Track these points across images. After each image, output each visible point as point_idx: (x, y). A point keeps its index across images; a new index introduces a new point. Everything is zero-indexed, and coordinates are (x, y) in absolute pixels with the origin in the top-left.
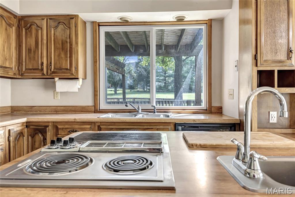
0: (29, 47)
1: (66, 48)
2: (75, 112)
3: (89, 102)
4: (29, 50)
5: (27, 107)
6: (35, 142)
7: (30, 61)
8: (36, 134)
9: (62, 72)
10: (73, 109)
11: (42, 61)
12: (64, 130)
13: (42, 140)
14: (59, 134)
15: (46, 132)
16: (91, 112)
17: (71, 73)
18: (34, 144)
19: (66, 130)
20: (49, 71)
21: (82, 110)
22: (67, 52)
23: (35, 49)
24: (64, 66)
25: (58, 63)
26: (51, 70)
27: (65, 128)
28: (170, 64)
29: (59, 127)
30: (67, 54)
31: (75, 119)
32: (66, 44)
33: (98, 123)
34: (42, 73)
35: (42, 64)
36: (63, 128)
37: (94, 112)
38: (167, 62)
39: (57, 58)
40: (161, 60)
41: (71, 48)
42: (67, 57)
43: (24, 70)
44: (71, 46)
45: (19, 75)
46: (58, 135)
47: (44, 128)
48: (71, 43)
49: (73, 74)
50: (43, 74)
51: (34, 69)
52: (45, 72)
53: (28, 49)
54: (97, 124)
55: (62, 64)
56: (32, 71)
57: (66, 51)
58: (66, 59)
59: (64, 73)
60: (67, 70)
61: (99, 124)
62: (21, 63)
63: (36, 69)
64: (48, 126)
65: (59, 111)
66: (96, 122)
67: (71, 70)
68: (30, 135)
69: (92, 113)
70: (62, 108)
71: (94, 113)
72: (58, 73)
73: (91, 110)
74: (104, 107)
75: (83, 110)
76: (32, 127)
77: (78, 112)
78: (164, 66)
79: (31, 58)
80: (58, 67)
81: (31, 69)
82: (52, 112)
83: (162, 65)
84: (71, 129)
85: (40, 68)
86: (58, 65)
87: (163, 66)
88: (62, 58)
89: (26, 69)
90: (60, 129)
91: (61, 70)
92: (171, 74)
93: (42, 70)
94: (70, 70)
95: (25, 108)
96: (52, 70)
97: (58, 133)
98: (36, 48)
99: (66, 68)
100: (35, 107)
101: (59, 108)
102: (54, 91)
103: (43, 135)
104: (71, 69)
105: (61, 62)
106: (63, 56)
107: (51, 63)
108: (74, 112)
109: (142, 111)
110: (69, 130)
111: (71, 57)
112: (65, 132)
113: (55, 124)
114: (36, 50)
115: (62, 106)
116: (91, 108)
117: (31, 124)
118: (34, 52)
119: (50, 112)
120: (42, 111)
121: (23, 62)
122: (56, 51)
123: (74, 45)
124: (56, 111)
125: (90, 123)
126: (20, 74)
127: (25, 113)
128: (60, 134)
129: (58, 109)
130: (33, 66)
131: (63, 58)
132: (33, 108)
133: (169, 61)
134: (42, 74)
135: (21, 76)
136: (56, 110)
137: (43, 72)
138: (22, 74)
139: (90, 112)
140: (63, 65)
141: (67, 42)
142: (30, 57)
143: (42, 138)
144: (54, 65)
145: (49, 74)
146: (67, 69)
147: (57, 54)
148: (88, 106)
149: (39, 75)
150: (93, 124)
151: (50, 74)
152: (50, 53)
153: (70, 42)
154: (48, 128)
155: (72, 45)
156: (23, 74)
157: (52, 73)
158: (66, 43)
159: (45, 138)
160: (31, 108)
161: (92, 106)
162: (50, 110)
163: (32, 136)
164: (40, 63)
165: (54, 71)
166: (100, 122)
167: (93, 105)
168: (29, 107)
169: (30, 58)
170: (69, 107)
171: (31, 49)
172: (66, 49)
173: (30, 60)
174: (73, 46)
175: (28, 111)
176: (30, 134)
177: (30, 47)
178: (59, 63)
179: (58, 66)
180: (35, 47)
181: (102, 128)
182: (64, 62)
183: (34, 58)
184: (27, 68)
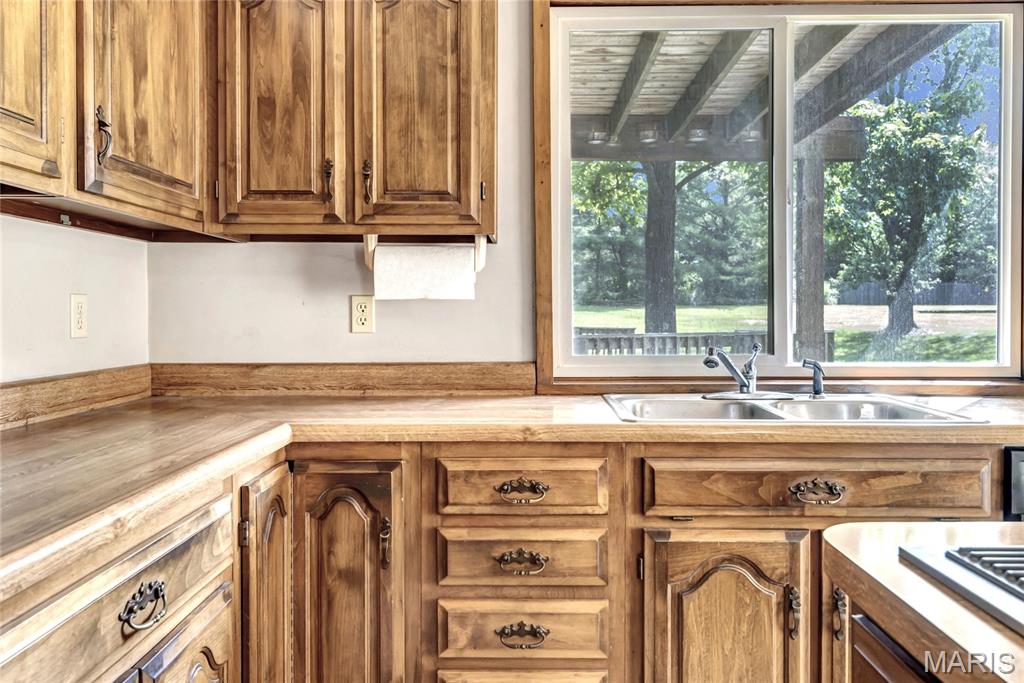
0: (263, 87)
1: (439, 97)
2: (450, 389)
3: (508, 346)
4: (267, 103)
5: (229, 370)
6: (332, 540)
7: (269, 158)
8: (337, 500)
9: (421, 206)
10: (440, 377)
11: (323, 155)
12: (475, 479)
13: (367, 529)
14: (451, 501)
15: (386, 494)
16: (520, 393)
17: (463, 213)
18: (330, 553)
19: (487, 485)
20: (358, 202)
21: (482, 380)
22: (444, 112)
23: (291, 99)
24: (428, 181)
25: (400, 163)
26: (367, 198)
27: (480, 472)
28: (620, 197)
29: (451, 466)
30: (445, 127)
31: (528, 429)
32: (440, 77)
33: (637, 446)
34: (327, 212)
35: (326, 170)
36: (471, 473)
37: (533, 391)
38: (612, 190)
39: (394, 141)
40: (590, 182)
41: (461, 96)
42: (443, 139)
43: (239, 199)
44: (463, 89)
45: (215, 219)
46: (446, 503)
47: (377, 472)
48: (463, 72)
49: (470, 217)
50: (331, 218)
51: (286, 194)
52: (339, 207)
53: (260, 100)
54: (631, 454)
55: (421, 172)
56: (279, 201)
57: (439, 111)
58: (440, 145)
59: (433, 211)
60: (441, 200)
61: (642, 453)
62: (225, 163)
63: (297, 194)
64: (393, 464)
65: (374, 388)
66: (627, 443)
67: (463, 199)
68: (311, 509)
69: (525, 395)
70: (390, 371)
71: (536, 394)
72: (401, 210)
73: (520, 381)
74: (565, 366)
75: (485, 381)
76: (315, 468)
77: (462, 393)
78: (598, 205)
79: (271, 139)
80: (403, 186)
81: (272, 194)
82: (344, 393)
83: (589, 201)
84: (507, 479)
85: (315, 187)
86: (403, 178)
87: (595, 204)
88: (420, 141)
89: (249, 193)
90: (456, 475)
91: (416, 199)
92: (586, 238)
93: (327, 196)
94: (458, 199)
95: (217, 372)
96: (374, 199)
97: (446, 494)
98: (295, 93)
99: (441, 187)
100: (267, 369)
101: (373, 372)
102: (351, 297)
103: (369, 507)
104: (463, 193)
105: (414, 162)
106: (425, 132)
107: (367, 165)
108: (444, 393)
109: (759, 388)
110: (498, 481)
111: (461, 137)
112: (478, 491)
113: (426, 450)
114: (295, 105)
115: (387, 365)
116: (519, 372)
117: (308, 453)
118: (290, 113)
119: (335, 393)
120: (298, 384)
121: (234, 159)
122: (395, 112)
123: (477, 84)
124: (363, 387)
125: (599, 449)
126: (222, 215)
127: (219, 394)
128: (456, 501)
129: (373, 378)
130: (281, 179)
131: (425, 145)
132: (256, 372)
133: (618, 187)
134: (326, 216)
135: (221, 226)
136: (364, 381)
137: (333, 208)
138: (229, 215)
139: (514, 392)
140: (426, 175)
141: (444, 67)
142: (268, 137)
143: (367, 520)
144: (381, 172)
145: (358, 215)
146: (442, 195)
147: (395, 123)
148: (508, 364)
149: (309, 219)
150: (612, 452)
151: (364, 217)
152: (362, 121)
153: (458, 70)
154: (397, 470)
155: (467, 82)
156: (236, 215)
157: (371, 212)
158: (438, 72)
159: (384, 522)
160: (246, 375)
161: (523, 363)
162: (334, 383)
163: (320, 511)
164: (315, 164)
165: (381, 201)
166: (645, 443)
167: (528, 357)
168: (237, 370)
169: (267, 142)
170: (421, 369)
171: (274, 102)
172: (439, 103)
173: (268, 152)
174: (473, 89)
175: (235, 389)
176: (311, 500)
177: (270, 90)
178: (408, 165)
179: (400, 179)
180: (290, 91)
181: (662, 472)
182: (430, 163)
183: (289, 139)
184: (254, 187)
